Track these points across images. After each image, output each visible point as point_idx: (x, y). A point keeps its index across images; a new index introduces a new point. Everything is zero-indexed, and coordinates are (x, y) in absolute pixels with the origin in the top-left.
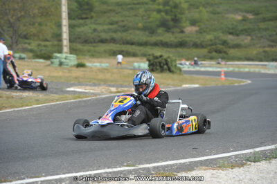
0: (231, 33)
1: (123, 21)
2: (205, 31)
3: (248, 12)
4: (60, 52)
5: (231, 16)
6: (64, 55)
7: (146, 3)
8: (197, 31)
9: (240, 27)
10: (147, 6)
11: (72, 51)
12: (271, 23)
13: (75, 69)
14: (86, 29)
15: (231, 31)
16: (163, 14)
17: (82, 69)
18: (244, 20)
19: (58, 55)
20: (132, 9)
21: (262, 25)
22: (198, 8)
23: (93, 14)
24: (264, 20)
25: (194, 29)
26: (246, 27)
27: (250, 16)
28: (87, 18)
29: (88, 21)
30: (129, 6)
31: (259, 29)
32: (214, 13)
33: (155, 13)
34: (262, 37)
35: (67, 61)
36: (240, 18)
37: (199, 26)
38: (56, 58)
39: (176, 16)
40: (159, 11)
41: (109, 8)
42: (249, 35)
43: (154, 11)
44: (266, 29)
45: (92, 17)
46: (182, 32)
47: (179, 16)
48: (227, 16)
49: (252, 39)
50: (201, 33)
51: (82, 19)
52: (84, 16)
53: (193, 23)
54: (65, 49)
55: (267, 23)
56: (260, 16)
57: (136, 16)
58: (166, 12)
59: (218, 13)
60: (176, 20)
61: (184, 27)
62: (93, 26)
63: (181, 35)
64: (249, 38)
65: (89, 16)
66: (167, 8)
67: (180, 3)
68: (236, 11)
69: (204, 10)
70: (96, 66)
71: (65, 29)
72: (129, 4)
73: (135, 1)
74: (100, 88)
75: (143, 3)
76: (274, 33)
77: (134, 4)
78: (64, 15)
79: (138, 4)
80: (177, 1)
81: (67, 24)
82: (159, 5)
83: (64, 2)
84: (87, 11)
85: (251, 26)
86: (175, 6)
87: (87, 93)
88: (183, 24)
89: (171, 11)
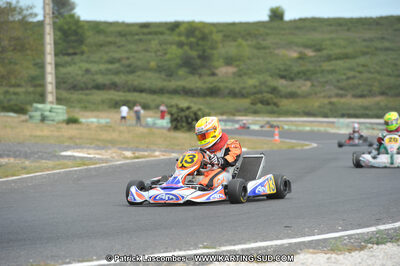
0: (282, 77)
1: (128, 58)
2: (245, 74)
3: (306, 46)
4: (42, 98)
5: (282, 52)
6: (48, 106)
7: (162, 33)
8: (234, 74)
9: (296, 69)
10: (162, 37)
11: (59, 101)
12: (339, 62)
13: (64, 125)
14: (76, 69)
15: (282, 73)
16: (186, 48)
17: (74, 126)
18: (302, 57)
19: (40, 106)
20: (140, 40)
21: (326, 66)
22: (235, 40)
23: (85, 48)
24: (329, 58)
25: (231, 70)
26: (303, 68)
27: (310, 53)
28: (75, 54)
29: (77, 58)
30: (137, 37)
31: (322, 71)
32: (259, 48)
33: (174, 47)
34: (326, 82)
35: (53, 114)
36: (295, 55)
37: (237, 66)
38: (37, 109)
39: (204, 51)
40: (181, 45)
41: (109, 39)
42: (308, 79)
43: (171, 44)
44: (333, 72)
45: (82, 53)
46: (213, 74)
47: (209, 51)
48: (276, 52)
49: (313, 85)
50: (240, 76)
51: (69, 55)
52: (71, 51)
53: (229, 61)
54: (50, 98)
55: (333, 62)
56: (325, 52)
57: (146, 51)
58: (191, 46)
59: (264, 48)
61: (216, 68)
62: (85, 66)
63: (212, 79)
64: (308, 84)
65: (77, 51)
66: (192, 40)
67: (211, 33)
68: (290, 45)
69: (244, 43)
70: (92, 122)
71: (50, 69)
72: (137, 34)
73: (145, 30)
74: (109, 152)
75: (156, 33)
76: (344, 77)
77: (144, 34)
78: (49, 48)
79: (150, 33)
80: (206, 31)
81: (53, 62)
82: (180, 35)
83: (48, 29)
84: (75, 44)
85: (311, 67)
86: (204, 38)
87: (91, 158)
88: (215, 64)
89: (198, 45)
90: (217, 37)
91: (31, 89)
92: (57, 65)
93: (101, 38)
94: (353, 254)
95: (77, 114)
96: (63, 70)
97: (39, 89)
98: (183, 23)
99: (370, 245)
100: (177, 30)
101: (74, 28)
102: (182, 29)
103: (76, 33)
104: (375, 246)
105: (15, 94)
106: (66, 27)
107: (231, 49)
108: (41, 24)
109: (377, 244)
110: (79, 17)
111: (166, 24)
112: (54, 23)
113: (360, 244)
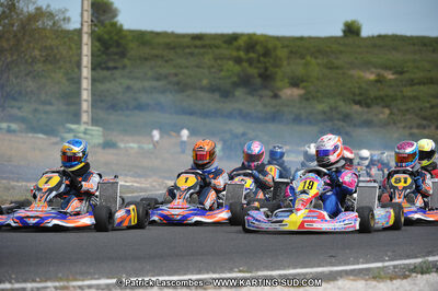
0: (358, 103)
1: (176, 75)
2: (313, 98)
3: (386, 68)
4: (76, 118)
5: (356, 73)
6: (82, 128)
7: (217, 47)
8: (301, 96)
9: (373, 93)
10: (217, 51)
11: (95, 122)
12: (422, 87)
13: (100, 150)
14: (116, 85)
15: (357, 98)
16: (245, 65)
17: (111, 151)
18: (380, 80)
19: (73, 126)
20: (192, 54)
21: (408, 91)
22: (302, 57)
23: (126, 61)
24: (412, 83)
25: (297, 92)
26: (382, 93)
27: (390, 76)
28: (115, 68)
29: (117, 73)
30: (188, 50)
31: (404, 97)
32: (331, 67)
33: (231, 63)
34: (407, 110)
35: (88, 137)
36: (372, 77)
37: (304, 88)
38: (71, 131)
39: (266, 69)
40: (238, 61)
41: (155, 52)
42: (387, 106)
43: (229, 59)
44: (415, 98)
45: (124, 67)
46: (276, 96)
47: (271, 69)
48: (352, 72)
49: (391, 113)
50: (307, 99)
51: (108, 69)
52: (111, 64)
53: (295, 84)
54: (85, 117)
55: (415, 87)
56: (406, 76)
57: (198, 66)
58: (250, 62)
59: (337, 68)
60: (266, 77)
61: (280, 89)
62: (127, 82)
63: (274, 102)
64: (387, 111)
65: (119, 65)
66: (252, 55)
67: (275, 48)
68: (367, 65)
69: (313, 61)
70: (132, 148)
71: (86, 84)
72: (189, 47)
73: (198, 43)
74: (150, 180)
75: (210, 47)
76: (428, 105)
77: (196, 47)
78: (86, 61)
79: (204, 46)
80: (270, 46)
81: (90, 77)
82: (238, 49)
83: (86, 39)
84: (116, 57)
85: (390, 92)
86: (267, 53)
87: (128, 187)
88: (279, 84)
89: (259, 61)
90: (282, 53)
91: (64, 108)
92: (94, 80)
93: (146, 51)
94: (394, 281)
95: (114, 137)
96: (101, 87)
97: (72, 108)
98: (242, 35)
99: (414, 275)
100: (235, 44)
101: (116, 38)
102: (241, 42)
103: (118, 45)
104: (419, 276)
105: (46, 112)
106: (106, 37)
107: (297, 67)
108: (79, 32)
109: (422, 273)
110: (121, 26)
111: (222, 35)
112: (93, 32)
113: (404, 273)
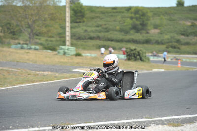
0: (183, 35)
1: (105, 25)
2: (164, 33)
3: (195, 19)
4: (64, 43)
5: (182, 22)
6: (67, 47)
7: (123, 12)
8: (158, 33)
9: (190, 30)
10: (123, 14)
11: (72, 45)
13: (74, 57)
14: (80, 30)
15: (183, 33)
16: (134, 20)
17: (80, 57)
18: (193, 25)
19: (63, 47)
20: (112, 16)
22: (159, 16)
23: (85, 19)
25: (157, 31)
26: (194, 30)
27: (196, 23)
28: (80, 22)
29: (81, 24)
30: (110, 14)
32: (171, 20)
33: (128, 19)
35: (69, 51)
36: (189, 24)
37: (160, 29)
38: (61, 49)
39: (143, 21)
40: (132, 18)
41: (97, 15)
42: (196, 36)
43: (127, 17)
45: (84, 22)
46: (148, 33)
47: (146, 22)
48: (180, 22)
50: (161, 34)
51: (77, 22)
52: (78, 20)
53: (156, 27)
54: (68, 43)
57: (115, 21)
58: (137, 19)
59: (174, 20)
60: (143, 25)
61: (149, 30)
62: (85, 28)
63: (147, 35)
64: (196, 38)
66: (138, 16)
67: (147, 12)
68: (187, 19)
69: (164, 17)
70: (88, 56)
71: (68, 29)
72: (111, 13)
73: (115, 11)
75: (120, 12)
77: (114, 12)
78: (68, 19)
79: (117, 12)
80: (145, 11)
81: (70, 26)
82: (131, 13)
83: (68, 10)
84: (80, 17)
86: (143, 15)
88: (149, 28)
89: (140, 18)
90: (150, 14)
91: (58, 39)
92: (72, 27)
93: (93, 15)
95: (81, 51)
96: (74, 30)
97: (62, 39)
98: (133, 7)
100: (130, 11)
101: (80, 9)
102: (133, 10)
103: (81, 12)
105: (51, 41)
106: (76, 9)
107: (157, 20)
108: (64, 7)
110: (82, 4)
111: (125, 8)
112: (71, 7)
